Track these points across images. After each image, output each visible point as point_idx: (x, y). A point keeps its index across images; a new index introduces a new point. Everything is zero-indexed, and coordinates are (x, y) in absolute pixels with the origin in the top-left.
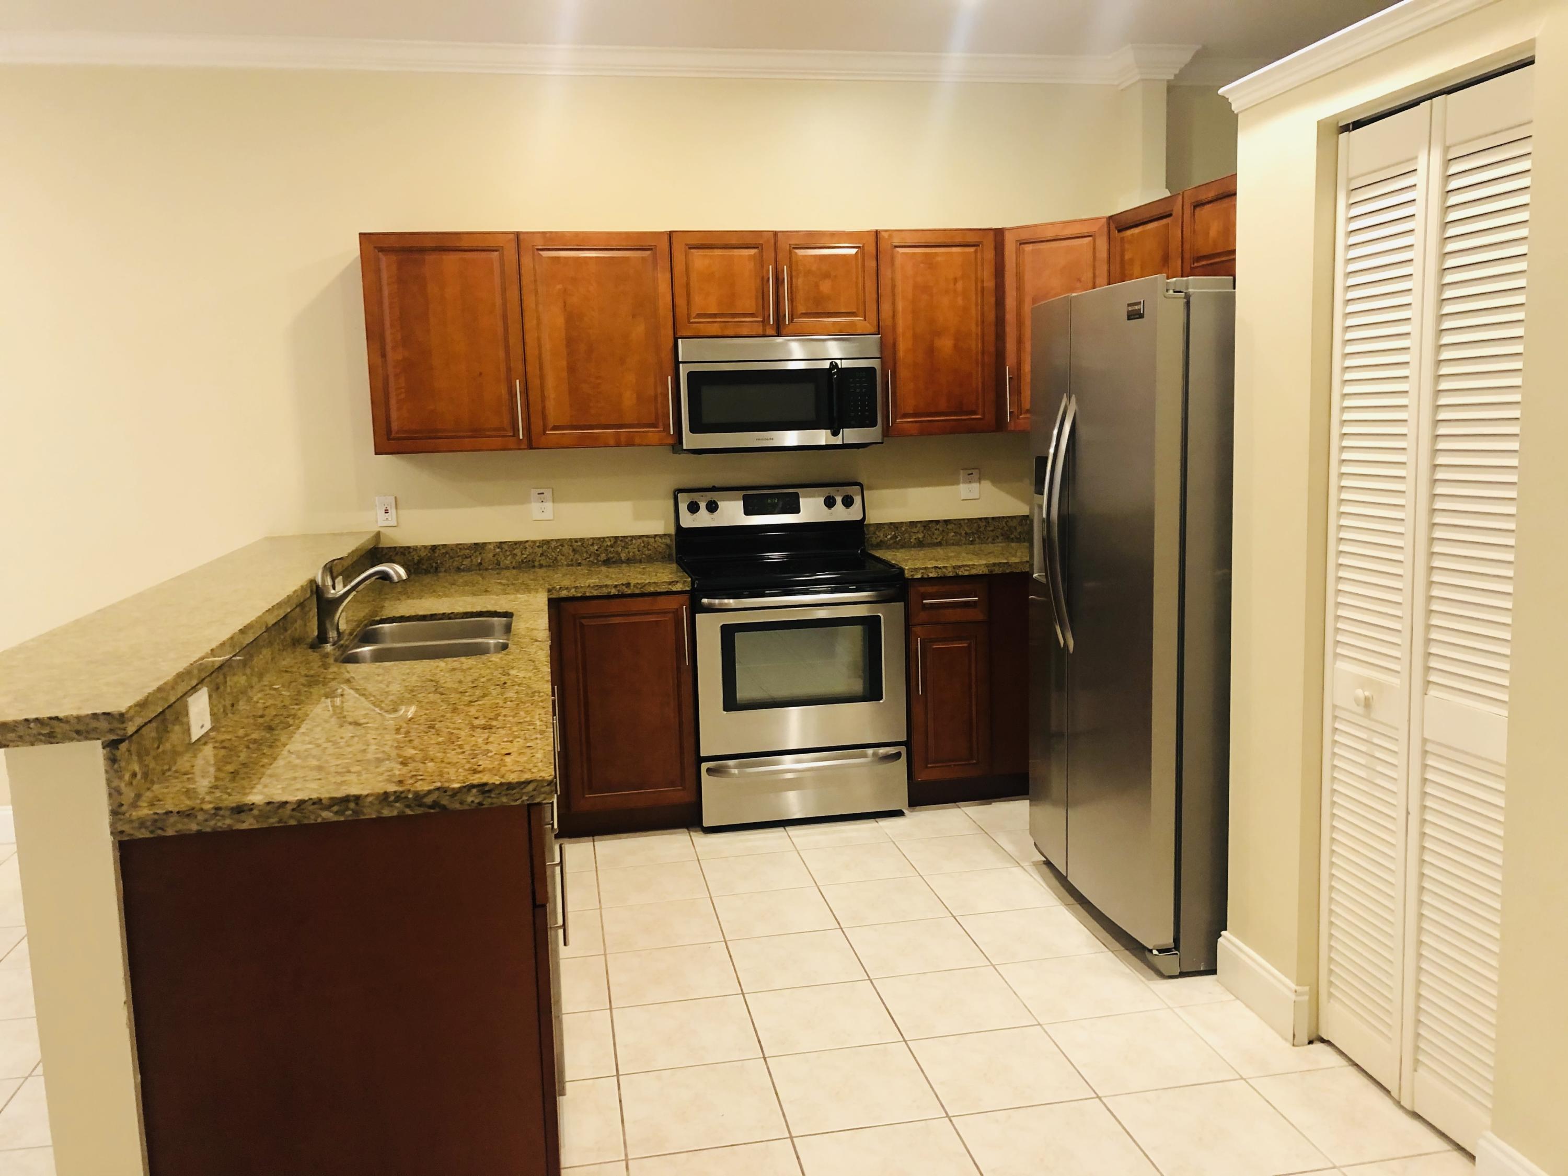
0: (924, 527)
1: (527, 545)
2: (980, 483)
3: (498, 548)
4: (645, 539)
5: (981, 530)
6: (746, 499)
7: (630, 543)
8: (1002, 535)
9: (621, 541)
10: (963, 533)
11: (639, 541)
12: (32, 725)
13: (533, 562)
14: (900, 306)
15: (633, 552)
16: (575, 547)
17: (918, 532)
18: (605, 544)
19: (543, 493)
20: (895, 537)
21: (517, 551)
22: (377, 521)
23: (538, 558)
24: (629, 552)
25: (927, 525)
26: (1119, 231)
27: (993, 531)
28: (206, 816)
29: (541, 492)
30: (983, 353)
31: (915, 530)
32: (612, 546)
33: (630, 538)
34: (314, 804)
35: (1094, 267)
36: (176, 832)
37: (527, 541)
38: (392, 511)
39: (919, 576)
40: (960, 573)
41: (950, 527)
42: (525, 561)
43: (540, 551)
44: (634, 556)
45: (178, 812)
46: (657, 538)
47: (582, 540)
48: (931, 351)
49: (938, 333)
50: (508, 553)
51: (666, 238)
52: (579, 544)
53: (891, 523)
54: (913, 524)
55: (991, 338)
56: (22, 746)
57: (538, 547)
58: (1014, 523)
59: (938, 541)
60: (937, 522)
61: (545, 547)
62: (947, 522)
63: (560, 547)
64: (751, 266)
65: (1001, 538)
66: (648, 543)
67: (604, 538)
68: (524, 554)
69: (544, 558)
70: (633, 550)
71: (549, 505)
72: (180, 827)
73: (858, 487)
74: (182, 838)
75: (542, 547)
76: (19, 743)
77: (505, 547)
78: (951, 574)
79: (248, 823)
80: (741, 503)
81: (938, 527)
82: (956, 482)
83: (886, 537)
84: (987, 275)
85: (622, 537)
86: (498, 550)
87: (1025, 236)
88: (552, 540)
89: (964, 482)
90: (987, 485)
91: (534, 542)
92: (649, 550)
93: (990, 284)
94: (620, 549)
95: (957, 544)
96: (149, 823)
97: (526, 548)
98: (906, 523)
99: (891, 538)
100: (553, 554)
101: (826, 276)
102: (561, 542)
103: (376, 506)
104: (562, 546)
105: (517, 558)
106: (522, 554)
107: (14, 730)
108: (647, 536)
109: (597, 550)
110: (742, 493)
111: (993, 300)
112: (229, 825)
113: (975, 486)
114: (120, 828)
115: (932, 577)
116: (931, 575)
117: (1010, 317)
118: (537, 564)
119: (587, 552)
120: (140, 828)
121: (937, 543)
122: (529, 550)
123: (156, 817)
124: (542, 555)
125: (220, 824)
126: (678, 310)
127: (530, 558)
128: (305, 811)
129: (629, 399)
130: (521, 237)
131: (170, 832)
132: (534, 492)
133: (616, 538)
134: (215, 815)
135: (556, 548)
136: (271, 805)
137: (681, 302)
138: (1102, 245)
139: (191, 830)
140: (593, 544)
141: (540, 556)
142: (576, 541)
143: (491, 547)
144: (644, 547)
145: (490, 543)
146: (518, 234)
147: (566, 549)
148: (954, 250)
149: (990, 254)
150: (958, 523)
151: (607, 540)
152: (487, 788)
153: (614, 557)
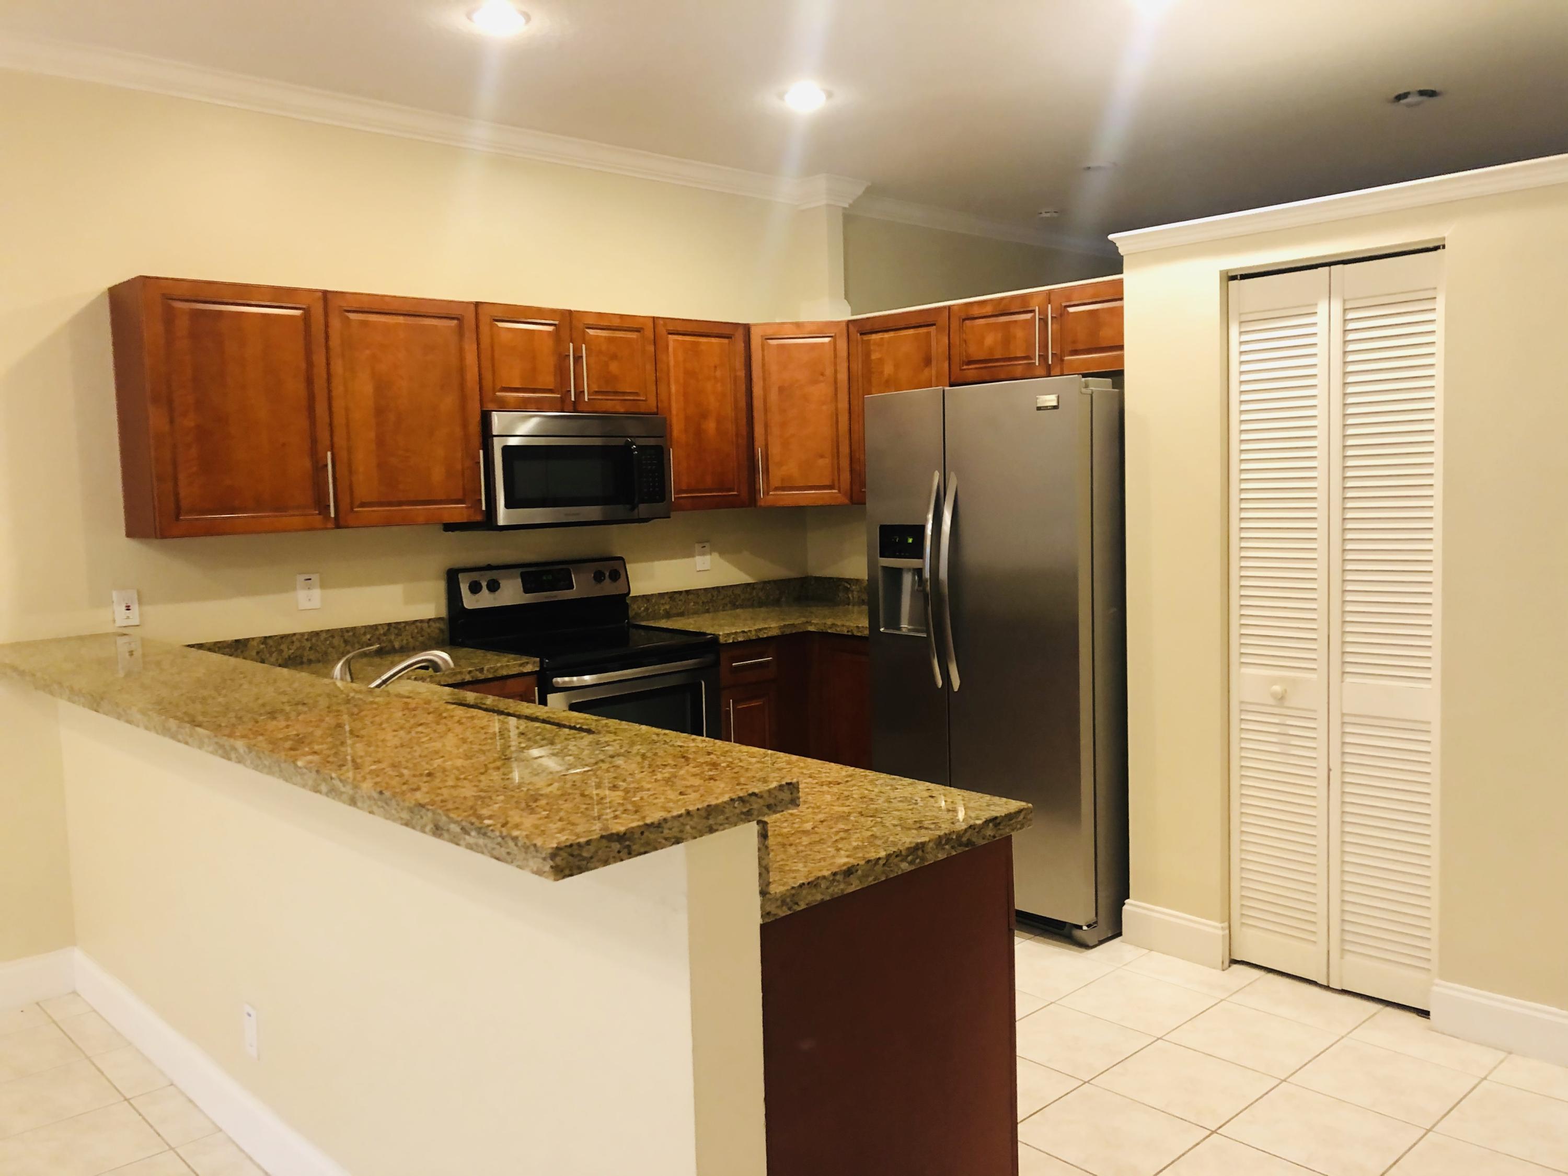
0: (670, 598)
1: (294, 638)
2: (711, 554)
3: (262, 644)
4: (419, 624)
5: (714, 598)
6: (524, 577)
7: (403, 629)
8: (730, 603)
9: (395, 628)
10: (701, 602)
11: (413, 627)
12: (736, 804)
13: (301, 657)
14: (673, 388)
15: (407, 640)
16: (346, 637)
17: (665, 603)
18: (377, 633)
19: (310, 579)
20: (647, 609)
21: (283, 647)
22: (114, 621)
23: (306, 653)
24: (402, 640)
25: (673, 596)
26: (861, 334)
27: (723, 599)
28: (828, 884)
29: (309, 578)
30: (737, 435)
31: (663, 601)
32: (385, 634)
33: (403, 625)
34: (897, 856)
35: (835, 364)
36: (807, 905)
37: (294, 634)
38: (135, 608)
39: (731, 641)
40: (761, 636)
41: (691, 597)
42: (292, 656)
43: (308, 644)
44: (408, 644)
45: (809, 883)
46: (431, 623)
47: (354, 629)
48: (699, 433)
49: (704, 416)
50: (274, 649)
51: (472, 308)
52: (351, 634)
53: (644, 596)
54: (661, 595)
55: (743, 421)
56: (729, 828)
57: (307, 640)
58: (738, 591)
59: (682, 610)
60: (680, 593)
61: (314, 640)
62: (688, 592)
63: (330, 639)
64: (549, 343)
65: (729, 605)
66: (422, 629)
67: (376, 626)
68: (291, 649)
69: (312, 652)
70: (405, 638)
71: (316, 593)
72: (810, 898)
73: (621, 561)
74: (812, 910)
75: (311, 640)
76: (727, 825)
77: (270, 642)
78: (754, 638)
79: (855, 885)
80: (520, 580)
81: (681, 597)
82: (691, 555)
83: (640, 609)
84: (739, 363)
85: (395, 623)
86: (262, 646)
87: (770, 332)
88: (322, 631)
89: (700, 555)
90: (716, 556)
91: (302, 634)
92: (422, 636)
93: (742, 374)
94: (393, 637)
95: (696, 613)
96: (788, 900)
97: (293, 642)
98: (655, 594)
99: (644, 610)
100: (323, 647)
101: (614, 357)
102: (331, 633)
103: (113, 602)
104: (333, 637)
105: (283, 654)
106: (289, 649)
107: (723, 812)
108: (421, 621)
109: (369, 640)
110: (521, 570)
111: (743, 387)
112: (842, 890)
113: (708, 558)
114: (768, 909)
115: (741, 642)
116: (740, 639)
117: (758, 403)
118: (305, 660)
119: (358, 643)
120: (782, 906)
121: (681, 613)
122: (297, 644)
123: (793, 892)
124: (311, 648)
125: (836, 890)
126: (484, 383)
127: (298, 653)
128: (892, 865)
129: (438, 474)
130: (329, 296)
131: (803, 906)
132: (301, 578)
133: (389, 625)
134: (834, 880)
135: (326, 639)
136: (870, 863)
137: (488, 376)
138: (842, 345)
139: (817, 901)
140: (365, 634)
141: (309, 650)
142: (347, 630)
143: (255, 643)
144: (418, 633)
145: (253, 639)
146: (325, 293)
147: (336, 641)
148: (713, 340)
149: (740, 346)
150: (696, 592)
151: (379, 627)
152: (998, 821)
153: (386, 646)
